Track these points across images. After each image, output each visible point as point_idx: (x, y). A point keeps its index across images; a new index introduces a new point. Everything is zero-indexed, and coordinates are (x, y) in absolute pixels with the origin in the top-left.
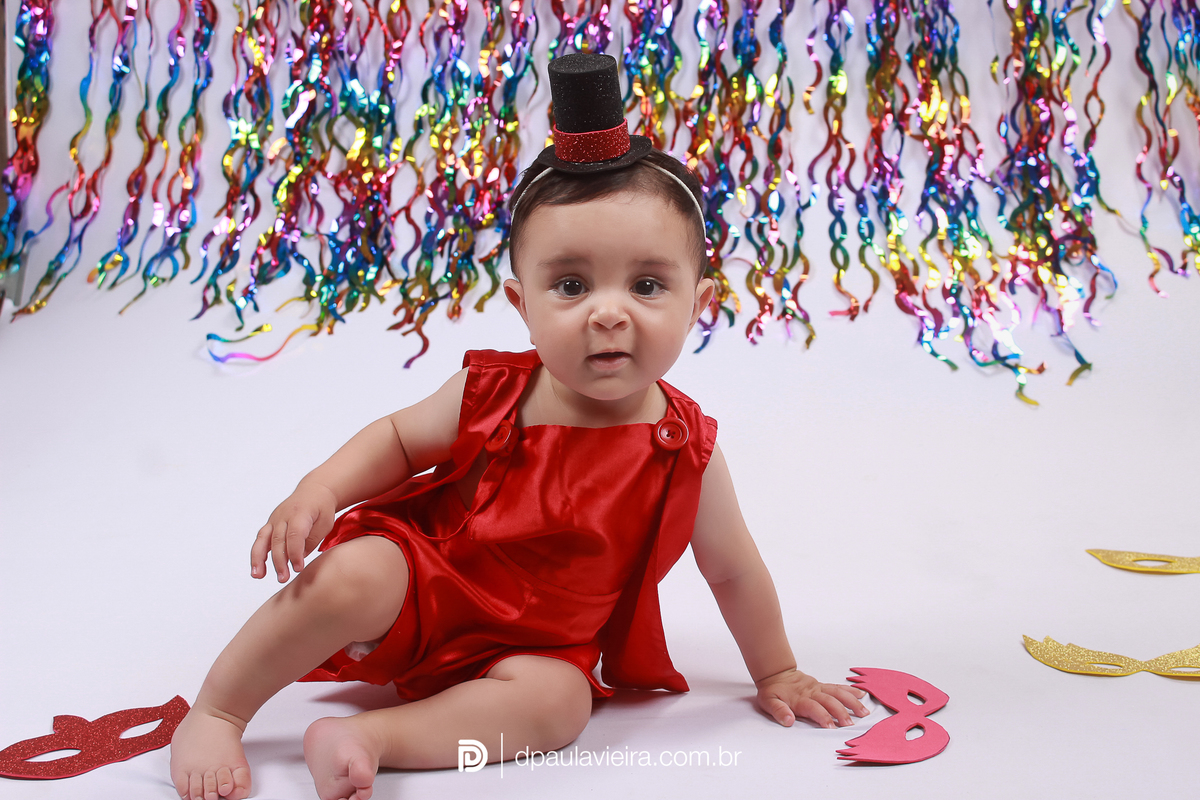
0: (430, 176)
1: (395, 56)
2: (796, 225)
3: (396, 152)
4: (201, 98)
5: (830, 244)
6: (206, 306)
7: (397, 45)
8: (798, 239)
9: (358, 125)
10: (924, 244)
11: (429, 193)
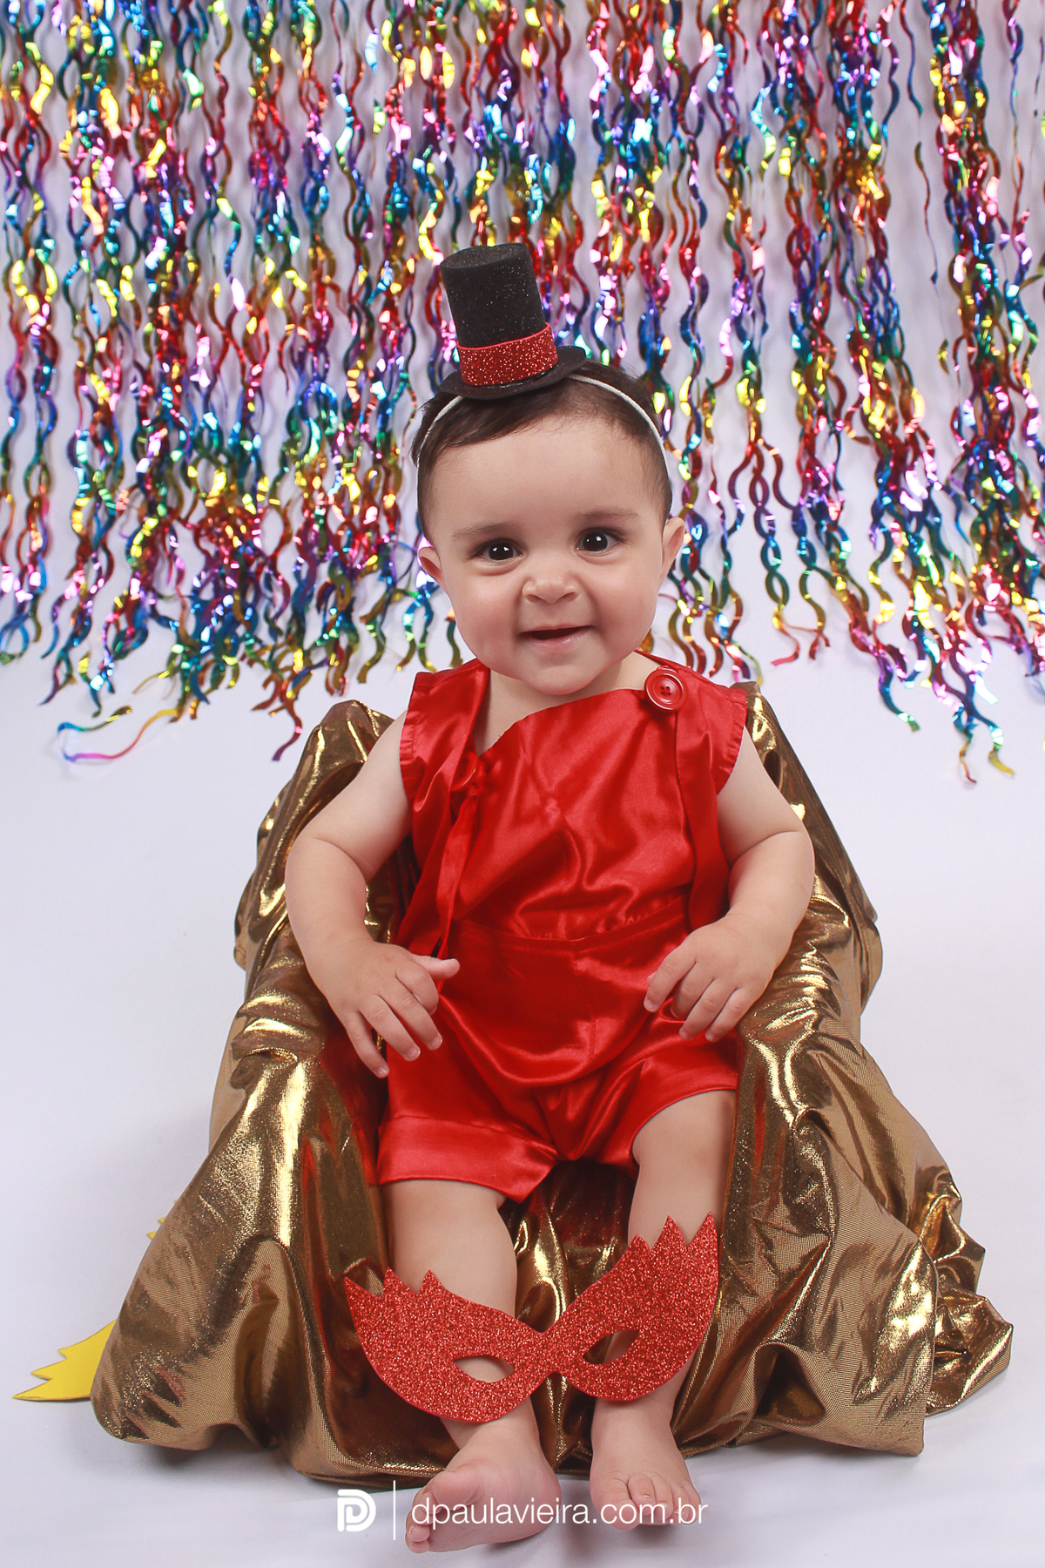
0: (297, 523)
1: (254, 384)
2: (722, 556)
3: (263, 493)
4: (46, 444)
5: (764, 573)
6: (57, 687)
7: (256, 370)
8: (726, 571)
9: (218, 465)
10: (875, 568)
11: (297, 540)
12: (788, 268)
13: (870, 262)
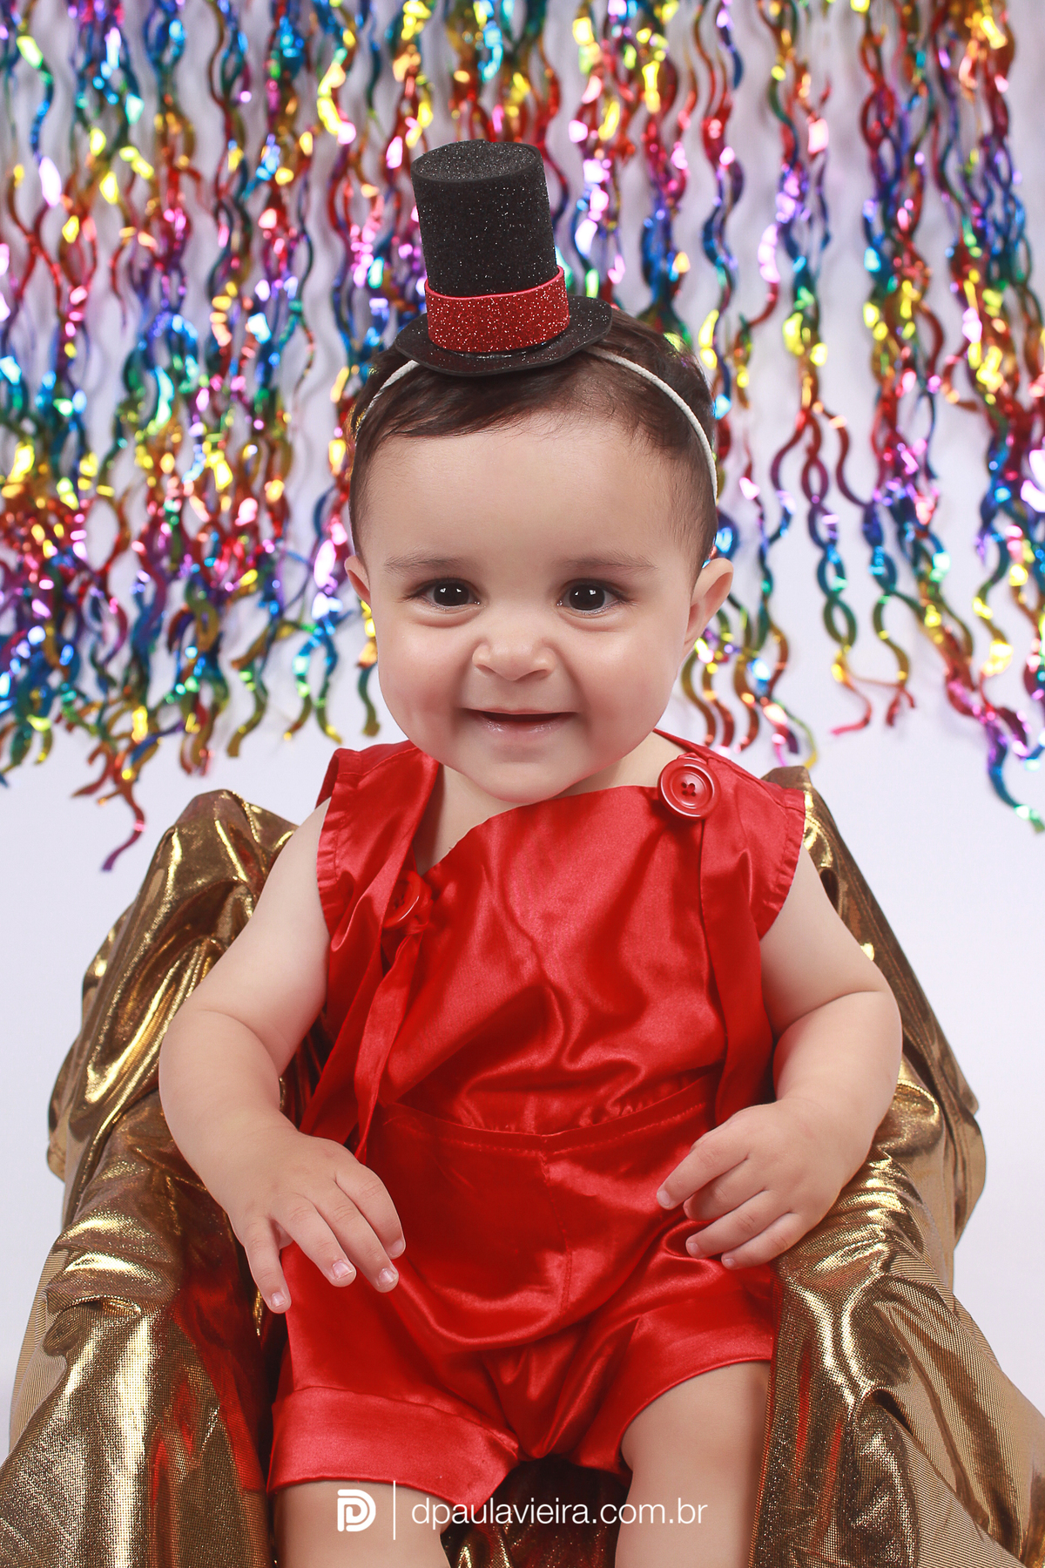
0: (138, 521)
1: (75, 316)
2: (759, 574)
3: (88, 478)
5: (820, 600)
7: (78, 295)
8: (765, 597)
9: (22, 437)
10: (983, 593)
11: (138, 547)
12: (862, 150)
13: (984, 143)
